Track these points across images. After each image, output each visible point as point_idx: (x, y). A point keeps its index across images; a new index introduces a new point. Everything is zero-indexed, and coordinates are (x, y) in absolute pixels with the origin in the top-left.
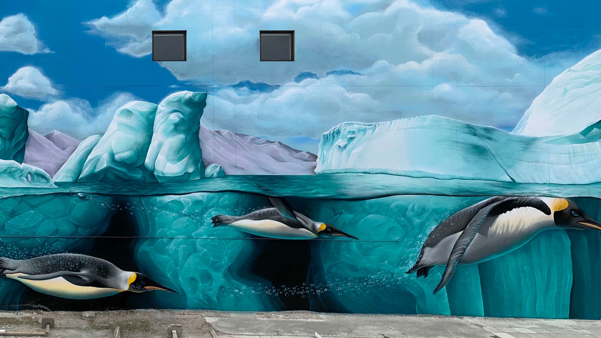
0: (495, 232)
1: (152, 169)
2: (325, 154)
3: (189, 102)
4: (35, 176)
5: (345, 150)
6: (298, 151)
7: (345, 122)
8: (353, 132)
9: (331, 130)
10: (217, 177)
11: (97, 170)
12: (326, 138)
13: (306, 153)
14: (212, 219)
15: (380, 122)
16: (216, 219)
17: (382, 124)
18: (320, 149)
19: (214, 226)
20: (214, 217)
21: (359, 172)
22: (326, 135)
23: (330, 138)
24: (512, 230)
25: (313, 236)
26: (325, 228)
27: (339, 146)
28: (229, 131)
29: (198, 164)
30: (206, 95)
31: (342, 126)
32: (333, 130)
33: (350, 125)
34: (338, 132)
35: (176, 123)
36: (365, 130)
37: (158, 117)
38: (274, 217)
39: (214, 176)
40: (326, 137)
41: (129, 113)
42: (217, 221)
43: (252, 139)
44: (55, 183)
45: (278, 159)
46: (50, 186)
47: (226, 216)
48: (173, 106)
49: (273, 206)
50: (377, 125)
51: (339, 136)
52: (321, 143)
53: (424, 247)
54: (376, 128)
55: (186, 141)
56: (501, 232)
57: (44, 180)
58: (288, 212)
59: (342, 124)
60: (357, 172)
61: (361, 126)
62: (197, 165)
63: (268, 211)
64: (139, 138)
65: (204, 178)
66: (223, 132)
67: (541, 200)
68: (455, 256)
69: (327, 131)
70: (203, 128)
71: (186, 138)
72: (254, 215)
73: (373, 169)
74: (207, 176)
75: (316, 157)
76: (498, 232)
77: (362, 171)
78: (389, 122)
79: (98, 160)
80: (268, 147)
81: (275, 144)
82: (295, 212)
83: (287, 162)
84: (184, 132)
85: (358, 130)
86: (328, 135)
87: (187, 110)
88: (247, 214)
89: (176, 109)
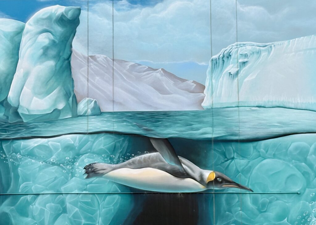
1: (16, 105)
2: (214, 84)
3: (62, 20)
5: (237, 79)
6: (183, 80)
7: (236, 43)
8: (246, 56)
9: (220, 54)
10: (92, 114)
13: (192, 83)
14: (85, 168)
15: (276, 42)
16: (89, 168)
17: (278, 44)
18: (208, 77)
19: (88, 177)
20: (87, 166)
21: (253, 105)
22: (215, 60)
23: (219, 63)
25: (201, 188)
26: (214, 178)
27: (230, 73)
28: (105, 56)
29: (69, 98)
30: (80, 10)
31: (233, 47)
32: (223, 53)
33: (242, 47)
34: (229, 56)
35: (45, 46)
36: (259, 53)
37: (25, 39)
38: (156, 164)
39: (86, 114)
40: (214, 62)
42: (91, 171)
43: (132, 66)
45: (161, 90)
47: (101, 165)
48: (42, 25)
49: (156, 151)
50: (273, 45)
51: (230, 60)
52: (209, 69)
54: (271, 50)
55: (56, 70)
58: (173, 158)
59: (233, 45)
60: (250, 106)
61: (254, 48)
62: (68, 100)
63: (149, 157)
65: (76, 116)
66: (99, 58)
70: (76, 53)
71: (56, 65)
72: (133, 162)
73: (269, 102)
74: (78, 114)
75: (204, 87)
77: (256, 104)
78: (286, 42)
80: (150, 75)
81: (158, 72)
82: (180, 158)
83: (172, 94)
84: (54, 57)
85: (251, 53)
86: (217, 59)
87: (59, 29)
88: (125, 161)
89: (45, 27)
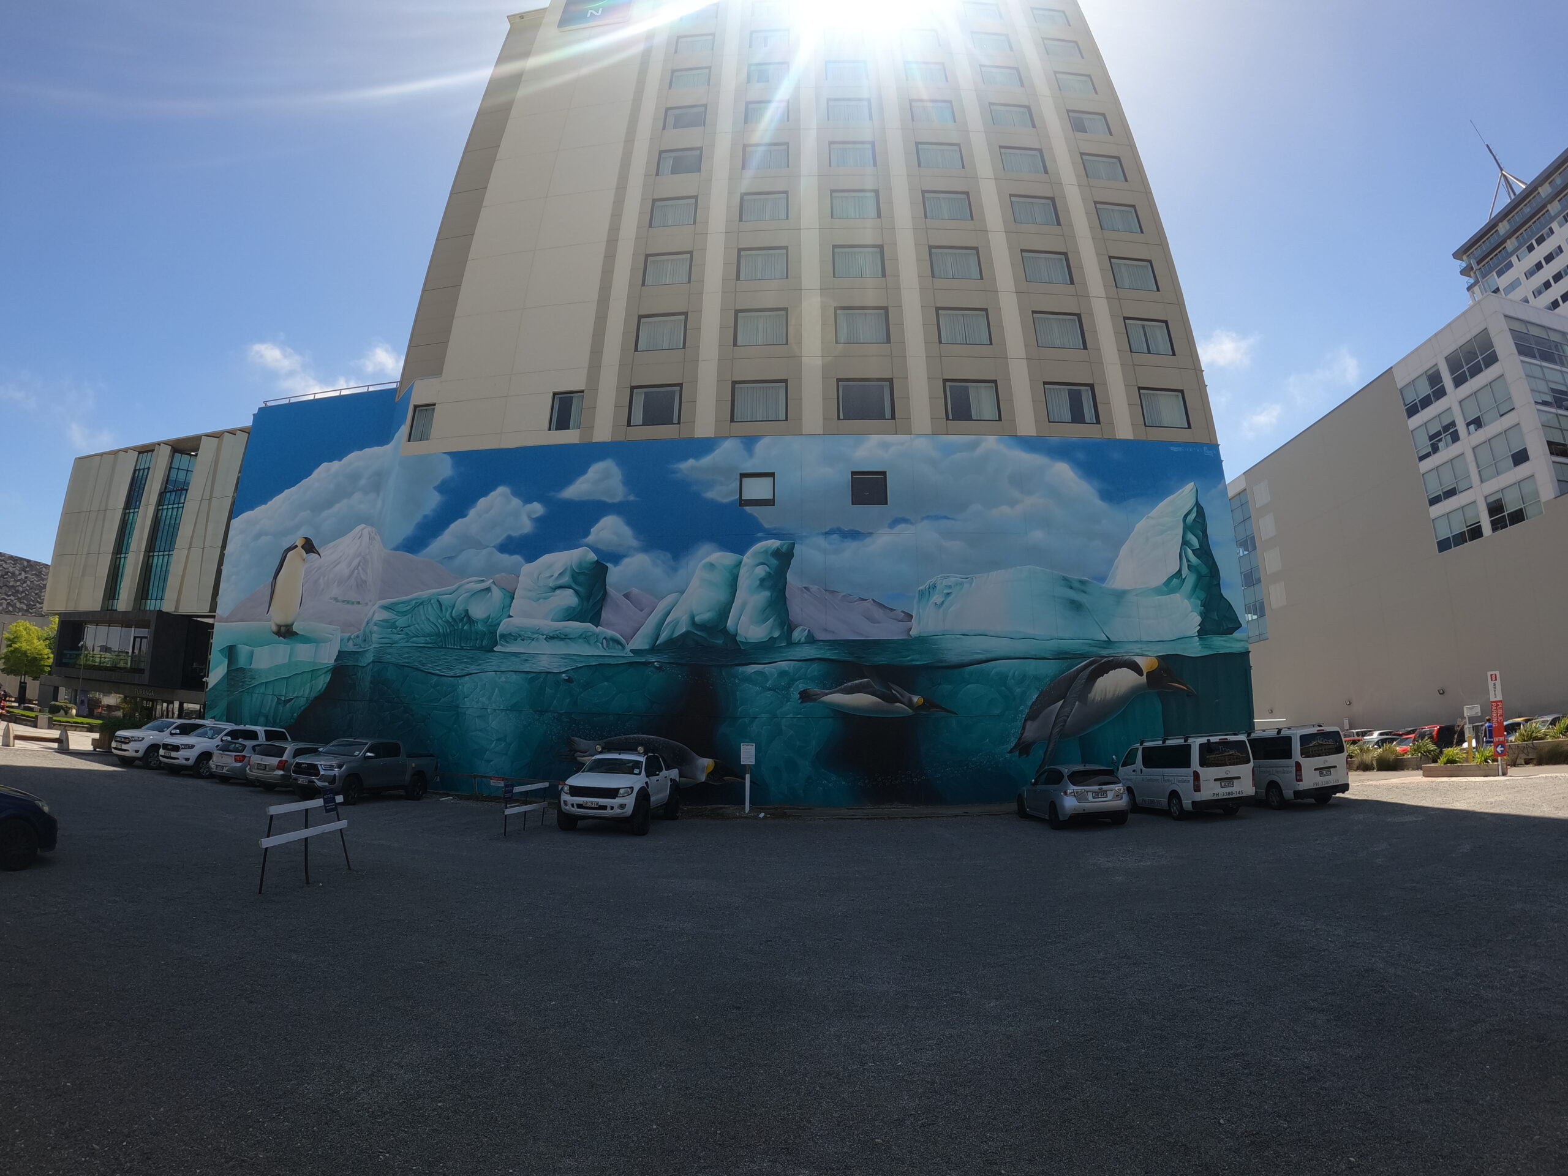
0: (1094, 698)
1: (734, 633)
2: (921, 613)
3: (777, 554)
4: (611, 642)
5: (942, 608)
6: (892, 610)
7: (941, 575)
8: (950, 587)
9: (926, 585)
10: (805, 642)
11: (676, 635)
12: (921, 594)
13: (901, 612)
15: (977, 574)
16: (803, 693)
17: (979, 576)
18: (915, 607)
20: (801, 691)
21: (958, 633)
22: (921, 591)
23: (925, 593)
24: (1109, 696)
25: (910, 711)
26: (922, 703)
27: (936, 603)
29: (784, 626)
30: (794, 544)
31: (939, 579)
32: (928, 585)
33: (946, 579)
34: (935, 587)
35: (761, 578)
36: (962, 584)
37: (743, 571)
38: (867, 689)
39: (801, 642)
41: (712, 566)
42: (805, 696)
43: (843, 596)
44: (631, 651)
45: (872, 620)
46: (625, 654)
47: (815, 690)
48: (759, 558)
50: (974, 577)
51: (936, 591)
52: (916, 599)
53: (1026, 720)
54: (973, 582)
55: (771, 600)
56: (1099, 699)
57: (620, 647)
58: (882, 683)
59: (938, 577)
60: (955, 634)
61: (958, 579)
62: (783, 628)
63: (860, 684)
64: (721, 596)
65: (791, 644)
66: (812, 588)
67: (1135, 661)
68: (1057, 730)
69: (921, 586)
70: (790, 584)
71: (771, 595)
72: (845, 688)
73: (973, 630)
74: (793, 642)
75: (912, 617)
76: (1096, 698)
77: (961, 633)
78: (987, 574)
79: (677, 623)
80: (860, 605)
81: (868, 602)
82: (890, 684)
83: (882, 623)
84: (770, 588)
85: (956, 584)
86: (923, 590)
87: (774, 562)
89: (762, 561)
